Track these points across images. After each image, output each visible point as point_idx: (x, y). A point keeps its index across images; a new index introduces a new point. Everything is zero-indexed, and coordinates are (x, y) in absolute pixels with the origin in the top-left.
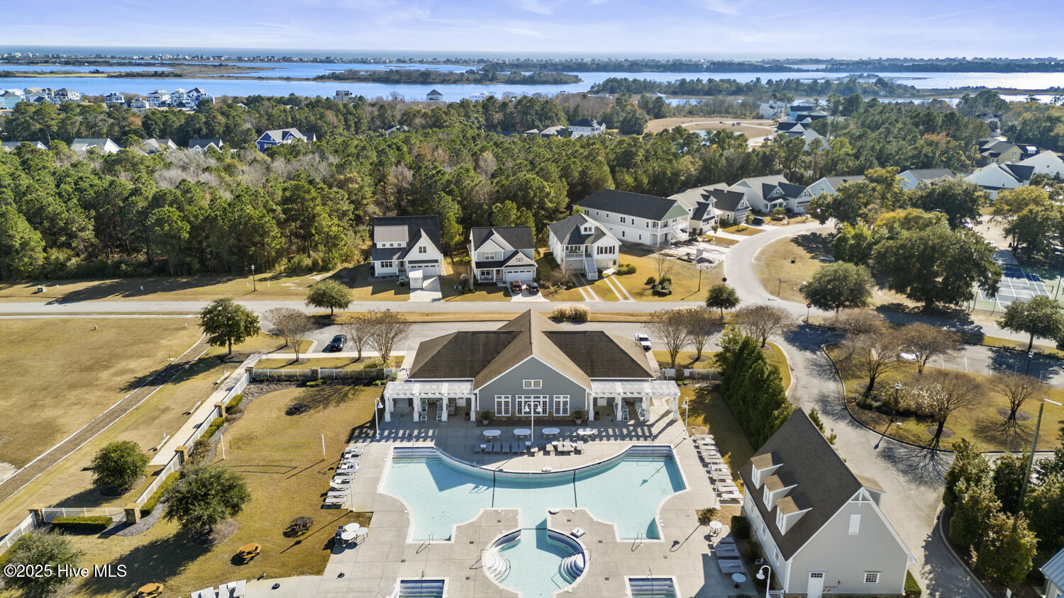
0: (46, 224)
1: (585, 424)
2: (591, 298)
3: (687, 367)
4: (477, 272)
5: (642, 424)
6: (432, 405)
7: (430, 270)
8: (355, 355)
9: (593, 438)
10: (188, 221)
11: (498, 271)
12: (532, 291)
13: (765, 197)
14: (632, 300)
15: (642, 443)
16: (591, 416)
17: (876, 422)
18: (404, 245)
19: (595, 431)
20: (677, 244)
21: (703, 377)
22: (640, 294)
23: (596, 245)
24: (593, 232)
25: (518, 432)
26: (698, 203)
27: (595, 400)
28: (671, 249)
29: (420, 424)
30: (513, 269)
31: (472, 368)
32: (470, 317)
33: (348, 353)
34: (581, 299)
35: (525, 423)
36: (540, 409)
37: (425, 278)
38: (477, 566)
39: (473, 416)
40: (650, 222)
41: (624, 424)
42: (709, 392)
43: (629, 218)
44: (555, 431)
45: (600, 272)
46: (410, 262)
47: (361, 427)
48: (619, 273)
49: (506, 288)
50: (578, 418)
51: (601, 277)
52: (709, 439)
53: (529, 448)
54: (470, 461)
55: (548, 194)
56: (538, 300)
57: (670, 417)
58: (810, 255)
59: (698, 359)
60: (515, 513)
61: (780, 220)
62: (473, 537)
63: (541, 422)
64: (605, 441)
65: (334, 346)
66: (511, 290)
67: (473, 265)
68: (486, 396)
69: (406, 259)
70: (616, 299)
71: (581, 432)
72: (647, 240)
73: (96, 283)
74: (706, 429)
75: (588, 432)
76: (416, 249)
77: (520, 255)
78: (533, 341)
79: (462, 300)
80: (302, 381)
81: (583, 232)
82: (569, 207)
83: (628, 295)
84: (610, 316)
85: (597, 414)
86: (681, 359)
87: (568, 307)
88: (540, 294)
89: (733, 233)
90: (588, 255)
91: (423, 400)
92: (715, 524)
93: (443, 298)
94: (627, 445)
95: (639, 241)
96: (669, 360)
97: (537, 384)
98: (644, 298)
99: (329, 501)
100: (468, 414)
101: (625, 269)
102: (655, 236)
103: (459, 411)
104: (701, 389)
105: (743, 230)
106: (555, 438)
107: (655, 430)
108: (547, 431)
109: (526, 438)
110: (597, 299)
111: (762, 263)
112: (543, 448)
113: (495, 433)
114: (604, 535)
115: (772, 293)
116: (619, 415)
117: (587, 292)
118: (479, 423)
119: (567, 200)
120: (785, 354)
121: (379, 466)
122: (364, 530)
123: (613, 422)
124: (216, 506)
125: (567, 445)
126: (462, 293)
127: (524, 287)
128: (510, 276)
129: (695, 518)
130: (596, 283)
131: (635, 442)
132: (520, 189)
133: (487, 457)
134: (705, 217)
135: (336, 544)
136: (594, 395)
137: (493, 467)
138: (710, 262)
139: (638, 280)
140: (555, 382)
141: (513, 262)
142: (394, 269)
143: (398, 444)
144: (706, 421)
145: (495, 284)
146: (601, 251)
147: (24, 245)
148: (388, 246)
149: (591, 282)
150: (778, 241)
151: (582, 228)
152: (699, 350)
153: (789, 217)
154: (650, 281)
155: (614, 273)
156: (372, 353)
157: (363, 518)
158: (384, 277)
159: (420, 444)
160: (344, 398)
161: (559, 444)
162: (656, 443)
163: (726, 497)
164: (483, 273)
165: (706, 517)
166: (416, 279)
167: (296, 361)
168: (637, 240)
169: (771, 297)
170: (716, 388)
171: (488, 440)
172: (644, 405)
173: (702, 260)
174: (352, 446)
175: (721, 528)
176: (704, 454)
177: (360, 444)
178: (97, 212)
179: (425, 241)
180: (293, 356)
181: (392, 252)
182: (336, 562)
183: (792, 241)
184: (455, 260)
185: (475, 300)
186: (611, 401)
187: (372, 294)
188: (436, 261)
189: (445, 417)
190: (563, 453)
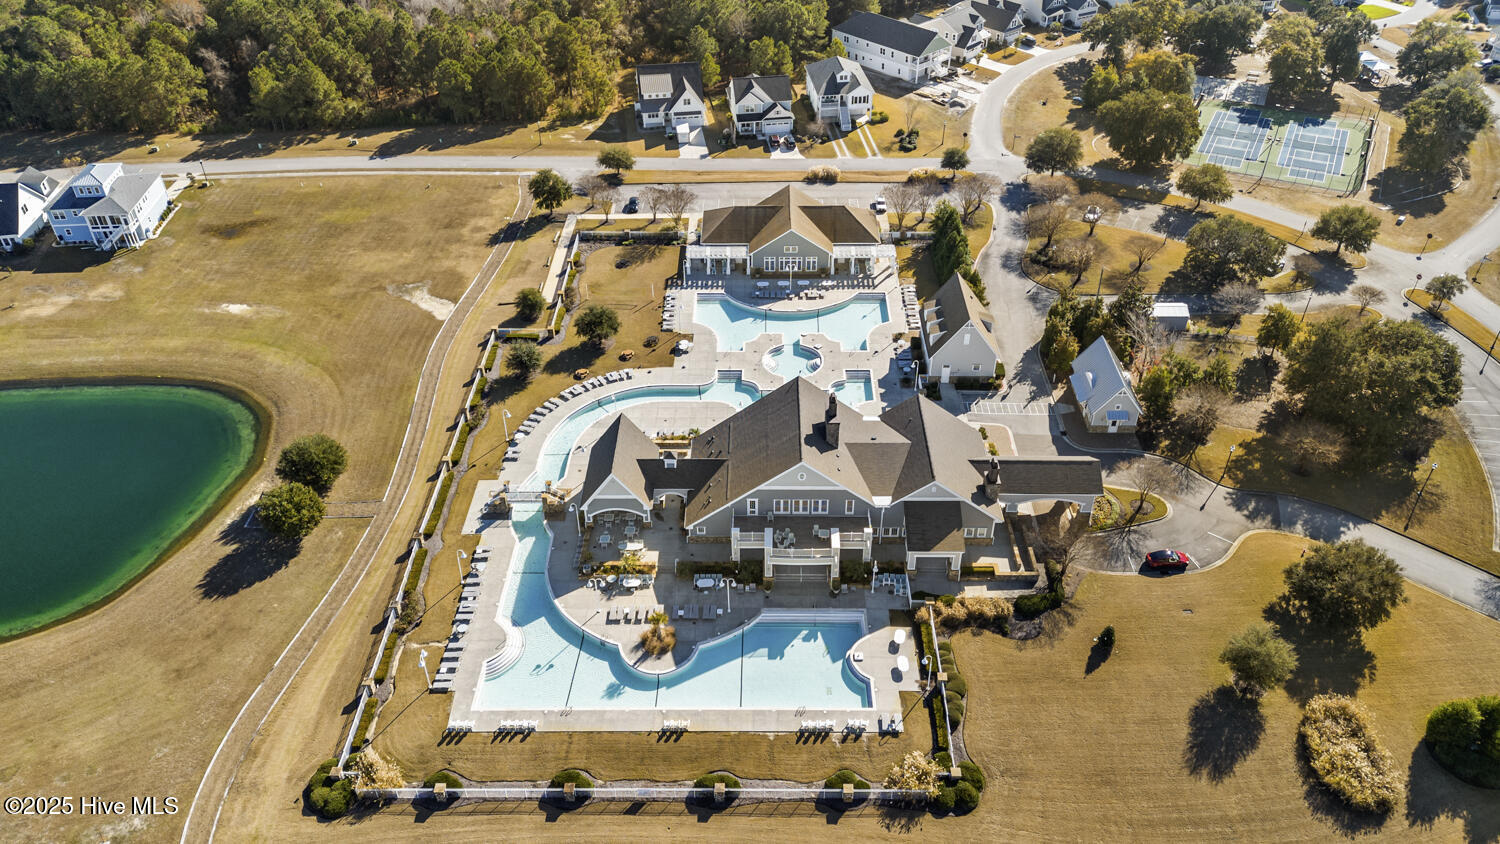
0: (336, 73)
1: (828, 277)
2: (844, 154)
3: (911, 229)
4: (739, 125)
5: (868, 277)
6: (719, 263)
7: (695, 120)
8: (650, 216)
9: (833, 287)
10: (469, 73)
11: (757, 124)
12: (789, 147)
13: (1044, 10)
14: (880, 157)
15: (866, 290)
16: (832, 272)
17: (1038, 273)
18: (669, 96)
19: (835, 283)
20: (936, 80)
21: (921, 238)
22: (888, 150)
23: (850, 96)
24: (848, 80)
25: (781, 283)
26: (965, 27)
27: (836, 260)
28: (928, 86)
29: (712, 277)
30: (771, 122)
31: (746, 236)
32: (735, 177)
33: (643, 215)
34: (833, 155)
35: (785, 276)
36: (796, 269)
37: (692, 129)
38: (759, 364)
39: (748, 272)
40: (910, 57)
41: (855, 277)
42: (924, 250)
43: (889, 50)
44: (807, 282)
45: (853, 122)
46: (676, 114)
47: (672, 278)
48: (872, 123)
49: (765, 141)
50: (823, 273)
51: (854, 127)
52: (913, 288)
53: (788, 295)
54: (750, 303)
55: (807, 22)
56: (795, 157)
57: (889, 271)
58: (1066, 93)
59: (921, 221)
60: (780, 336)
61: (1054, 39)
62: (756, 348)
63: (797, 276)
64: (841, 290)
65: (631, 208)
66: (769, 145)
67: (735, 119)
68: (758, 258)
69: (672, 111)
70: (865, 155)
71: (824, 283)
72: (906, 75)
73: (395, 134)
74: (913, 280)
75: (830, 283)
76: (681, 101)
77: (779, 108)
78: (792, 217)
79: (727, 157)
80: (619, 240)
81: (839, 81)
82: (828, 33)
83: (877, 151)
84: (857, 176)
85: (836, 270)
86: (908, 221)
87: (819, 166)
88: (796, 149)
89: (998, 61)
90: (843, 104)
91: (712, 260)
92: (901, 342)
93: (710, 154)
94: (856, 292)
95: (898, 76)
96: (896, 221)
97: (794, 249)
98: (892, 154)
99: (665, 327)
100: (745, 270)
101: (878, 117)
102: (914, 72)
103: (739, 267)
104: (918, 248)
105: (1011, 55)
106: (807, 287)
107: (876, 282)
108: (800, 283)
109: (786, 287)
110: (848, 155)
111: (1013, 107)
112: (797, 295)
113: (765, 284)
114: (834, 349)
115: (1007, 147)
116: (853, 271)
117: (840, 146)
118: (753, 276)
119: (826, 23)
120: (995, 214)
121: (689, 305)
122: (691, 344)
123: (848, 276)
124: (606, 330)
125: (814, 292)
126: (725, 148)
127: (782, 140)
128: (769, 128)
129: (891, 338)
130: (850, 135)
131: (861, 290)
132: (777, 19)
133: (760, 301)
134: (970, 43)
135: (676, 351)
136: (834, 257)
137: (765, 307)
138: (962, 106)
139: (888, 132)
140: (807, 248)
141: (772, 115)
142: (660, 119)
143: (700, 291)
144: (914, 274)
145: (755, 137)
146: (855, 100)
147: (326, 95)
148: (654, 97)
149: (845, 134)
150: (1040, 74)
151: (838, 77)
152: (923, 214)
153: (1066, 36)
154: (899, 133)
155: (867, 122)
156: (665, 216)
157: (690, 338)
158: (652, 129)
159: (714, 291)
160: (653, 256)
161: (809, 292)
162: (876, 291)
163: (913, 326)
164: (743, 125)
165: (897, 338)
166: (684, 135)
167: (606, 222)
168: (895, 74)
169: (1005, 152)
170: (929, 247)
171: (760, 289)
172: (871, 263)
173: (954, 104)
174: (669, 292)
175: (905, 344)
176: (906, 298)
177: (674, 290)
178: (371, 54)
179: (690, 93)
180: (603, 217)
181: (659, 102)
182: (678, 361)
183: (1056, 72)
184: (714, 103)
185: (738, 157)
186: (848, 261)
187: (647, 149)
188: (699, 113)
189: (728, 272)
190: (811, 298)
